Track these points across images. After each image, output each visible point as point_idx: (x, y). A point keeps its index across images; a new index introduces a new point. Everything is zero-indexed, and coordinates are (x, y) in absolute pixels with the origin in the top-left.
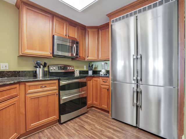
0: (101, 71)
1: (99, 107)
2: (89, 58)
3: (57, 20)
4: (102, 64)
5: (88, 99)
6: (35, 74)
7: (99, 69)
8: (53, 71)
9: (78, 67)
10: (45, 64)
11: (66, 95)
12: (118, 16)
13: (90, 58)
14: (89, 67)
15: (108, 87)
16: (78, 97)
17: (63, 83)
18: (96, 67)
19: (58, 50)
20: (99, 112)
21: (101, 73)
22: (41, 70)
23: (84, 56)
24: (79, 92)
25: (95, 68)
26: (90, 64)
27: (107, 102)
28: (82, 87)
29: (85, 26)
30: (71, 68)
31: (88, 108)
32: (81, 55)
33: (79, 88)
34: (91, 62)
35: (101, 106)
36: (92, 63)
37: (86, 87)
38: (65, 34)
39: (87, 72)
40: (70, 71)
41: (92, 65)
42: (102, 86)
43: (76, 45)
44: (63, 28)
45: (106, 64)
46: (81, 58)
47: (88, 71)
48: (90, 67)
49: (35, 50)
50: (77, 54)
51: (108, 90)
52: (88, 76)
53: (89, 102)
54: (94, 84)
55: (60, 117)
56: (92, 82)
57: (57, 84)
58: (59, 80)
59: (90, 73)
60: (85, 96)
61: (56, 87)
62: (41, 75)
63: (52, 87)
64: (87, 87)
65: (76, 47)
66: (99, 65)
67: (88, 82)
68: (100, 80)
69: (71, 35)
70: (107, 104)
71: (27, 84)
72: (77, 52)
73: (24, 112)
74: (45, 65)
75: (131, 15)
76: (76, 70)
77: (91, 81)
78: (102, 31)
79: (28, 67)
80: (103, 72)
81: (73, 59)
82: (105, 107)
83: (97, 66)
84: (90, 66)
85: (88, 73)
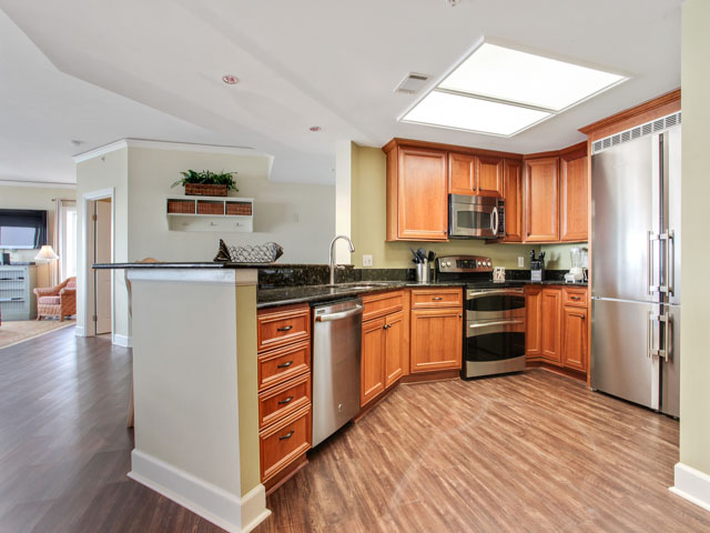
0: (568, 271)
1: (559, 364)
2: (532, 237)
3: (455, 160)
4: (571, 253)
5: (529, 338)
6: (412, 275)
7: (562, 267)
8: (447, 270)
9: (501, 261)
10: (431, 254)
11: (478, 321)
12: (611, 132)
13: (535, 237)
14: (534, 260)
15: (584, 311)
16: (501, 330)
17: (472, 294)
18: (555, 259)
19: (459, 225)
20: (560, 377)
21: (568, 277)
22: (425, 268)
23: (518, 234)
24: (504, 318)
25: (552, 263)
26: (536, 254)
27: (582, 351)
28: (511, 308)
29: (522, 156)
30: (484, 263)
31: (528, 364)
32: (511, 232)
33: (503, 309)
34: (540, 246)
35: (566, 360)
36: (543, 250)
37: (523, 309)
38: (471, 188)
39: (527, 274)
40: (482, 270)
41: (542, 256)
42: (567, 309)
43: (498, 209)
44: (469, 174)
45: (583, 253)
46: (511, 238)
47: (529, 272)
48: (537, 260)
49: (418, 229)
50: (500, 231)
51: (583, 318)
52: (530, 284)
53: (532, 349)
54: (545, 303)
55: (464, 365)
56: (542, 300)
57: (460, 296)
58: (465, 289)
59: (536, 276)
60: (519, 330)
61: (458, 302)
62: (425, 279)
63: (451, 300)
64: (527, 311)
65: (499, 213)
66: (562, 256)
67: (530, 299)
68: (562, 295)
69: (486, 186)
70: (582, 355)
71: (414, 291)
72: (501, 223)
73: (408, 340)
74: (431, 257)
75: (647, 130)
76: (496, 268)
77: (539, 297)
78: (572, 162)
79: (401, 263)
80: (574, 275)
81: (489, 240)
82: (574, 362)
83: (559, 259)
84: (537, 258)
85: (530, 278)
